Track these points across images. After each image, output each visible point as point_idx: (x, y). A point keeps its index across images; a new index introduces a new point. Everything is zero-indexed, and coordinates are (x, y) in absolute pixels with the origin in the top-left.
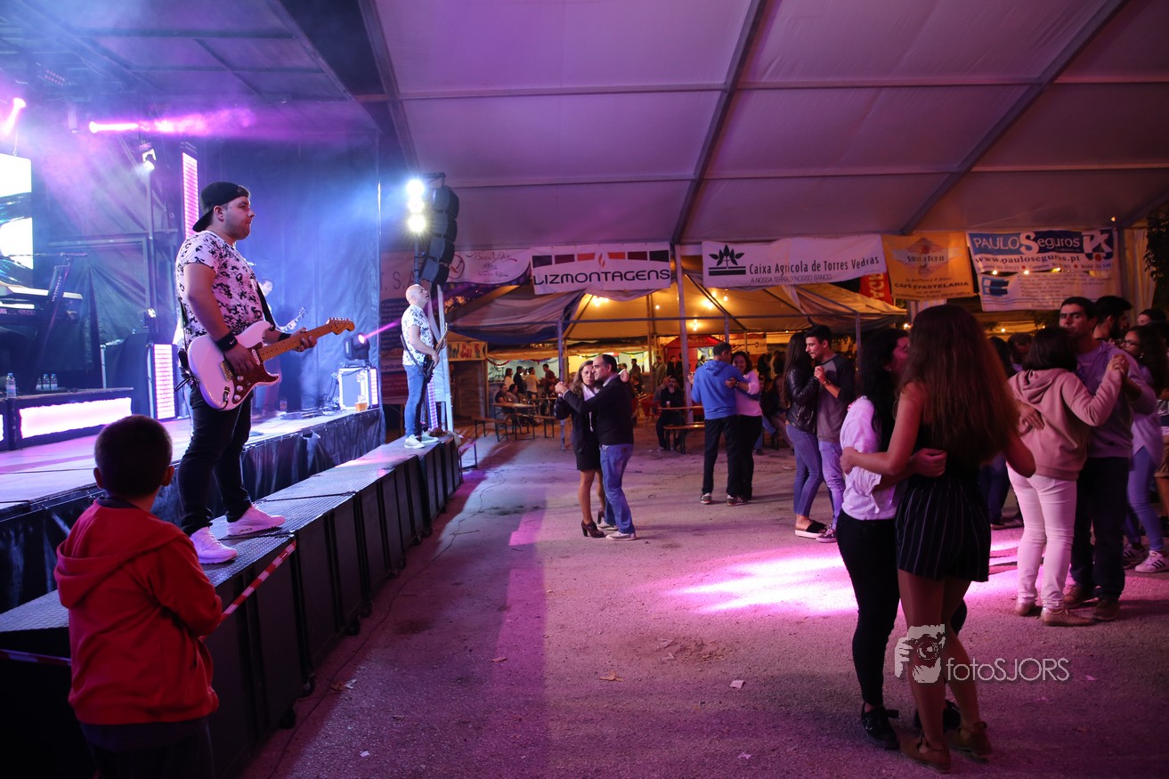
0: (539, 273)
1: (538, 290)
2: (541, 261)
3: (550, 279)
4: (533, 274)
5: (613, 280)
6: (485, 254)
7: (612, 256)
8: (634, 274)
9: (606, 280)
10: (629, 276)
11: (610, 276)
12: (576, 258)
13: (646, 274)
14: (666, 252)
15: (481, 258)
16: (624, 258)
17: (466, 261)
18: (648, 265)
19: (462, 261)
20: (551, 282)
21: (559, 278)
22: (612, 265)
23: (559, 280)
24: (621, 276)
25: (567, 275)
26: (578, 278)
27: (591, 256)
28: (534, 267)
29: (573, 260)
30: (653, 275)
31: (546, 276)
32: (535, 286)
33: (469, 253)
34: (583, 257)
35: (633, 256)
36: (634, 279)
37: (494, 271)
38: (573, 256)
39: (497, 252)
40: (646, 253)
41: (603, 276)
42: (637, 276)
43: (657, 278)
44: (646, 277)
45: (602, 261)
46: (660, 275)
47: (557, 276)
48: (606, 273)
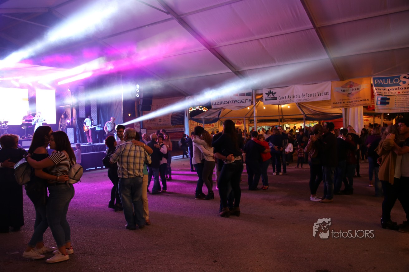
14: (250, 93)
18: (245, 98)
20: (217, 105)
21: (219, 103)
24: (237, 102)
26: (225, 103)
30: (247, 101)
32: (212, 106)
35: (240, 95)
36: (240, 103)
40: (244, 93)
41: (232, 102)
42: (242, 101)
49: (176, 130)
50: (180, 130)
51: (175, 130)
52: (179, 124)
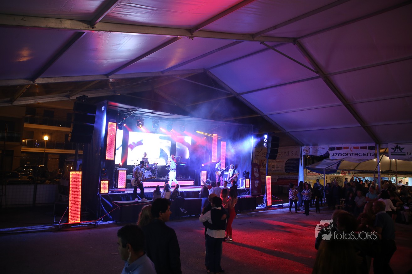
0: (331, 153)
1: (331, 158)
2: (332, 149)
3: (334, 155)
4: (329, 153)
5: (355, 156)
6: (316, 147)
7: (355, 148)
8: (362, 154)
9: (353, 155)
10: (360, 154)
11: (354, 154)
12: (343, 148)
13: (366, 154)
14: (373, 147)
15: (315, 148)
16: (359, 149)
17: (311, 149)
18: (367, 151)
19: (309, 149)
20: (335, 156)
21: (338, 154)
22: (355, 151)
23: (337, 155)
24: (358, 154)
25: (340, 154)
26: (344, 155)
27: (347, 148)
28: (330, 151)
29: (342, 149)
30: (369, 154)
31: (333, 154)
32: (330, 157)
33: (311, 146)
34: (345, 148)
35: (362, 148)
36: (362, 156)
37: (318, 152)
38: (342, 147)
39: (319, 146)
40: (367, 147)
41: (352, 154)
42: (363, 154)
43: (371, 155)
44: (366, 155)
45: (351, 150)
46: (371, 154)
47: (337, 154)
48: (353, 153)
49: (290, 177)
50: (294, 177)
51: (288, 177)
52: (292, 172)
